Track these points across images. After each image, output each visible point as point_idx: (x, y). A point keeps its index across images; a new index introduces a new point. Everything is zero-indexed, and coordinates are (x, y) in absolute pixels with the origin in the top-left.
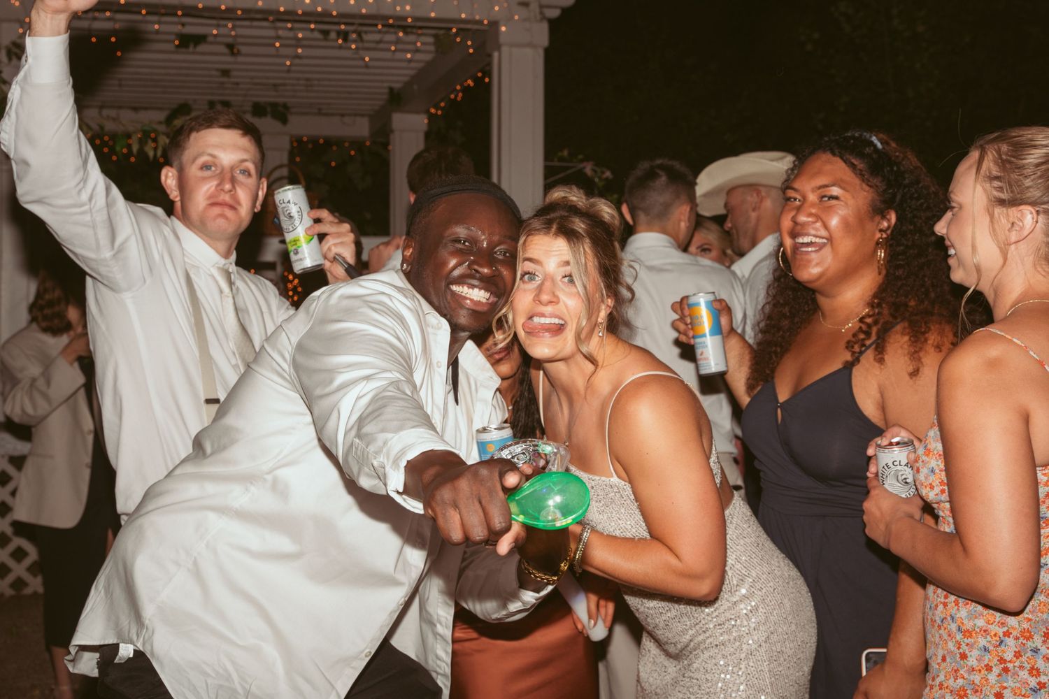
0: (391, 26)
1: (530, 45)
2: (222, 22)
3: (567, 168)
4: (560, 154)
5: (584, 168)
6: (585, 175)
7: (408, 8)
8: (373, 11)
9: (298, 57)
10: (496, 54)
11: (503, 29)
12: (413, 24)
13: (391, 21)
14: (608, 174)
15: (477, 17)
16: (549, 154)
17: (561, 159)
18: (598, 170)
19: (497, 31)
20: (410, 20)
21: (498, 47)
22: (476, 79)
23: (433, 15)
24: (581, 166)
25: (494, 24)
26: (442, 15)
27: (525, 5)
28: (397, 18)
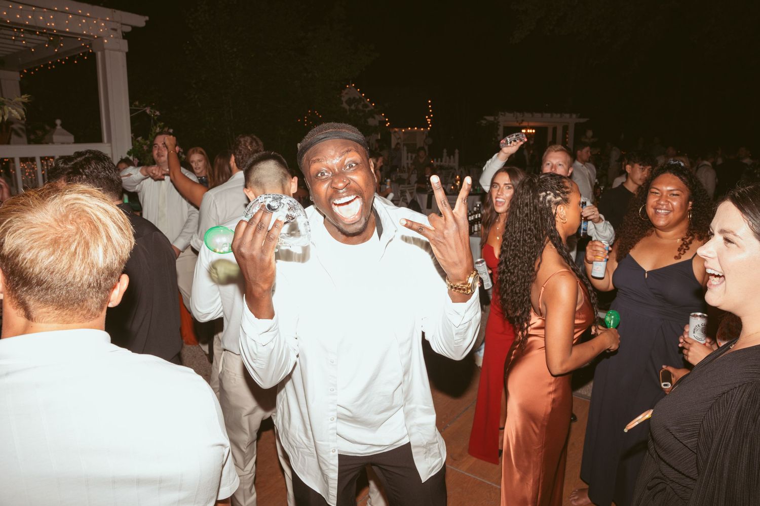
0: (45, 33)
1: (119, 50)
3: (138, 110)
4: (135, 103)
5: (146, 110)
6: (147, 113)
7: (54, 25)
8: (33, 24)
11: (106, 41)
12: (57, 33)
13: (45, 31)
14: (158, 113)
15: (92, 34)
16: (130, 104)
17: (136, 106)
18: (152, 111)
19: (103, 42)
20: (55, 31)
21: (102, 50)
23: (67, 30)
25: (100, 38)
26: (72, 31)
27: (115, 30)
28: (48, 29)
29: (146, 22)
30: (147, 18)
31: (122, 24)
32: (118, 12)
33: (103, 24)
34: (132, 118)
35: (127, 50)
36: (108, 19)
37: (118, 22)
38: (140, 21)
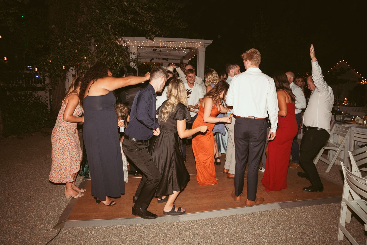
1: (203, 51)
2: (160, 48)
3: (208, 69)
7: (186, 46)
8: (181, 46)
9: (170, 53)
10: (198, 52)
11: (199, 49)
12: (186, 48)
15: (195, 47)
16: (205, 67)
17: (207, 67)
19: (198, 49)
21: (198, 51)
22: (195, 55)
23: (189, 47)
24: (210, 68)
25: (198, 48)
26: (190, 47)
27: (202, 45)
28: (184, 47)
29: (212, 42)
30: (213, 41)
31: (205, 43)
32: (204, 40)
33: (199, 44)
34: (205, 71)
35: (205, 51)
36: (200, 42)
37: (203, 43)
38: (210, 42)
